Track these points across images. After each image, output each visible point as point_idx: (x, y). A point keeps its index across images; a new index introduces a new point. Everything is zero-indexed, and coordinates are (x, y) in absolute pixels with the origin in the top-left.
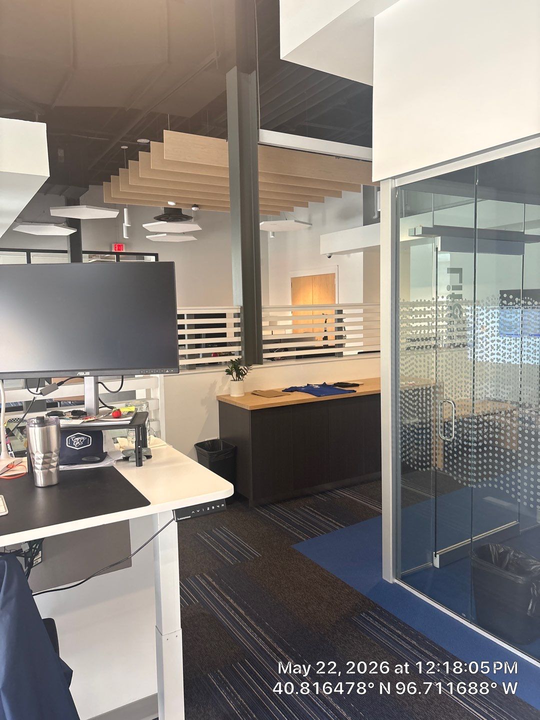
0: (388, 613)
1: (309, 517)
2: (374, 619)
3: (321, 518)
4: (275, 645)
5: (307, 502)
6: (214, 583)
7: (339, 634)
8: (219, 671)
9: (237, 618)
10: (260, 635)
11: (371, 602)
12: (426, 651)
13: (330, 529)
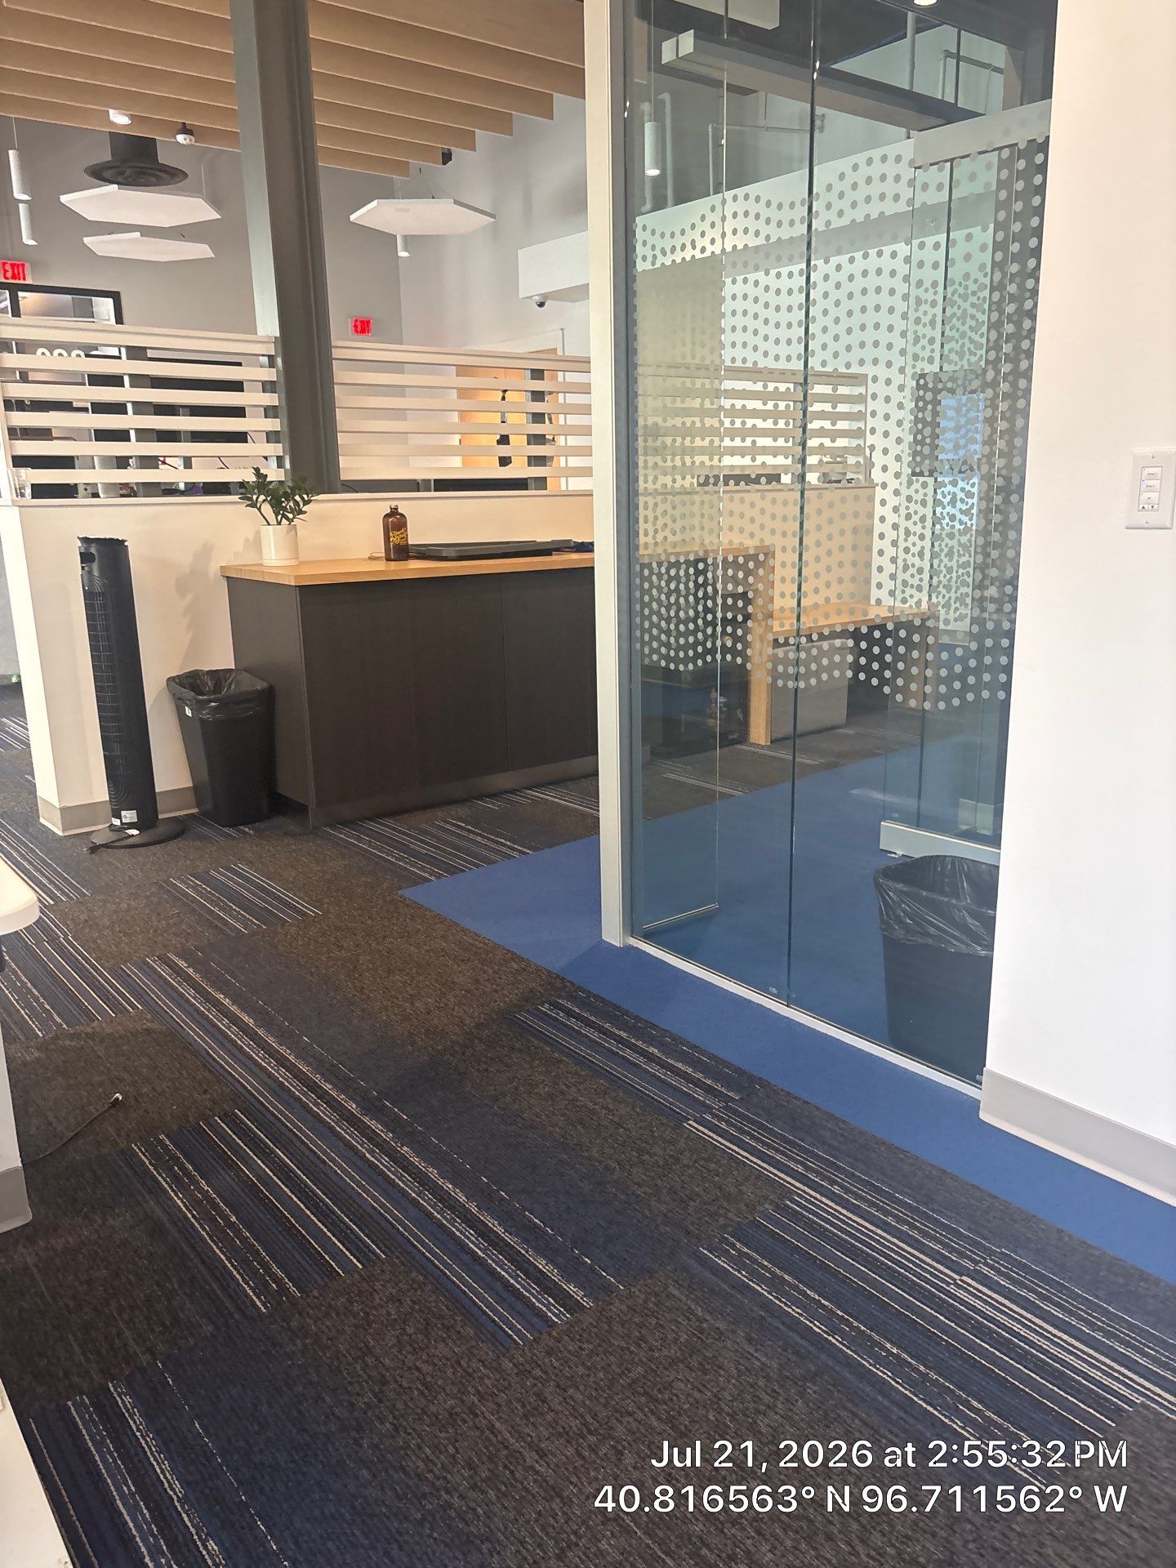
0: (603, 1000)
1: (453, 839)
2: (569, 1013)
3: (479, 839)
4: (317, 1078)
5: (454, 813)
6: (190, 971)
7: (480, 1047)
8: (162, 1137)
9: (232, 1033)
10: (282, 1062)
11: (568, 984)
12: (680, 1065)
13: (498, 858)
